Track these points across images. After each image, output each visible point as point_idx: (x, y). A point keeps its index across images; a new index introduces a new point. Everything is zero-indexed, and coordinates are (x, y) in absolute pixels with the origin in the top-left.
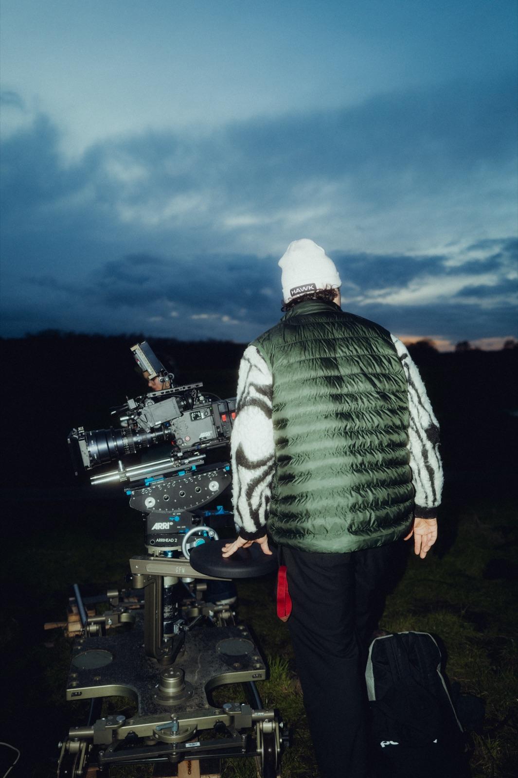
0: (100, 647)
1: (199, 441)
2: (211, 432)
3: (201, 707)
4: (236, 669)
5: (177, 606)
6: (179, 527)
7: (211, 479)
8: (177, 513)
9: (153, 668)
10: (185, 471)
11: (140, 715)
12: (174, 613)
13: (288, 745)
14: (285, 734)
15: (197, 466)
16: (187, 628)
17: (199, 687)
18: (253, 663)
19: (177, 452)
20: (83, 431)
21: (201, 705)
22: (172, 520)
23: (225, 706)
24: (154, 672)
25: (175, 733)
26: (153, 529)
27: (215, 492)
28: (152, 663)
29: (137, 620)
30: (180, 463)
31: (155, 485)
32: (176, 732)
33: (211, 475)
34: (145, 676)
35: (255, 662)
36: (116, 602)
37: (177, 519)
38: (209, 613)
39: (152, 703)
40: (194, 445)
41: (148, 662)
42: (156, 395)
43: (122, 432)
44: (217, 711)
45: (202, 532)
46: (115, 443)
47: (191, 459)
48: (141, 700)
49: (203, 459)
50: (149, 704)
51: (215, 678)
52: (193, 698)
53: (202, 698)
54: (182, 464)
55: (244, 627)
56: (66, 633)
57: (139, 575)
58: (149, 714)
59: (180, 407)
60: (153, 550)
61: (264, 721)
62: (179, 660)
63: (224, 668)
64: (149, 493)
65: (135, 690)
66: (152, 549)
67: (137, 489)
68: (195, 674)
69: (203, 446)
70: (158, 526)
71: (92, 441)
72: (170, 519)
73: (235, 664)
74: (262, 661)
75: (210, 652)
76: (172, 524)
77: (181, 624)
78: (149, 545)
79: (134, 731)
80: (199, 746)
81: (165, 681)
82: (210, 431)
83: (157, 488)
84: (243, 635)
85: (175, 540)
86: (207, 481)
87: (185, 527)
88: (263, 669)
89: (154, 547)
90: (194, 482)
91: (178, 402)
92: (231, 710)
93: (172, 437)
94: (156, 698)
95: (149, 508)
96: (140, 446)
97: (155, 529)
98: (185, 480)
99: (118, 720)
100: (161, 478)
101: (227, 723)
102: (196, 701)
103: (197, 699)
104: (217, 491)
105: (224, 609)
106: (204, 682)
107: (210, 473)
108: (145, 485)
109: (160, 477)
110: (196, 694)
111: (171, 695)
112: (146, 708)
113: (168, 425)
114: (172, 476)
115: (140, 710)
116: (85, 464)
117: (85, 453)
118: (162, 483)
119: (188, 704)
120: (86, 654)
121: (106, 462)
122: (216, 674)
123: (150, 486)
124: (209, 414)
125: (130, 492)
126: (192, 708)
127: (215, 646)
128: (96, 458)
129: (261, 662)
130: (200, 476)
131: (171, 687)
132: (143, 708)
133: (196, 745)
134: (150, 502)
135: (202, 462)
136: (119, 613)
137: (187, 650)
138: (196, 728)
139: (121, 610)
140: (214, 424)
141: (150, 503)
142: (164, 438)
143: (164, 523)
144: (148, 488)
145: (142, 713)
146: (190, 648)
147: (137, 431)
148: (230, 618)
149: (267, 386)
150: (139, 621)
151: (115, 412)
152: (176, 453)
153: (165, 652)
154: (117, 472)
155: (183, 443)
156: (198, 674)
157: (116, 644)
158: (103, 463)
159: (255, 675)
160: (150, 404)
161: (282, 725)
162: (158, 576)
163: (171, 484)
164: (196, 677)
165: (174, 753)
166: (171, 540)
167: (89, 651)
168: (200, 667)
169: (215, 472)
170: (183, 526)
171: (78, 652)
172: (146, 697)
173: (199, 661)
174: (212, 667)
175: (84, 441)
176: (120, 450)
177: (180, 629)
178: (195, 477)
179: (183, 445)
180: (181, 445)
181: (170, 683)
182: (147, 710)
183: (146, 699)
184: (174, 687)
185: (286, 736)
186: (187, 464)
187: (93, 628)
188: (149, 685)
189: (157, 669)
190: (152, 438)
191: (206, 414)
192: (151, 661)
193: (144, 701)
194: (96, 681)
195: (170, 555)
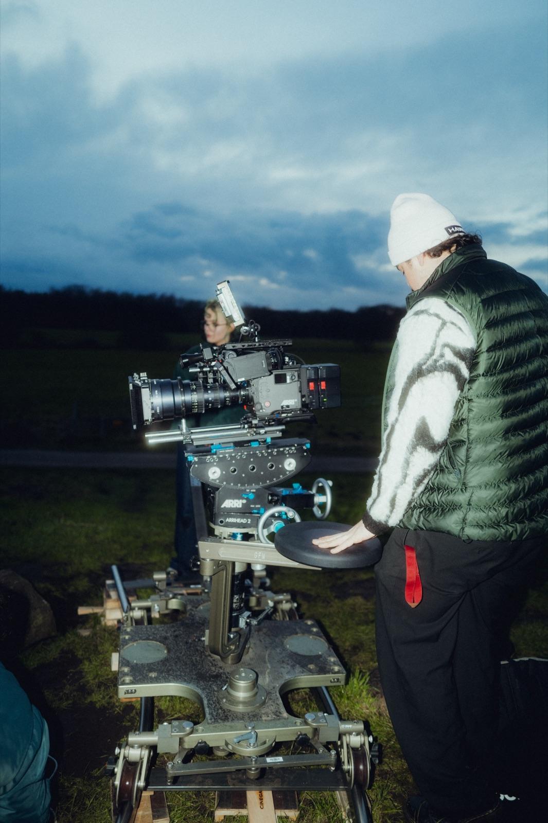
0: (151, 638)
1: (280, 409)
2: (296, 400)
3: (278, 716)
4: (311, 672)
5: (243, 597)
6: (252, 506)
7: (288, 456)
8: (251, 490)
9: (215, 666)
10: (259, 442)
11: (210, 721)
12: (240, 604)
13: (377, 761)
14: (374, 750)
15: (272, 439)
16: (254, 622)
17: (272, 691)
18: (330, 666)
19: (253, 419)
20: (146, 378)
21: (278, 714)
22: (245, 497)
23: (307, 716)
24: (217, 671)
25: (252, 745)
26: (222, 506)
27: (290, 471)
28: (214, 660)
29: (189, 607)
30: (255, 432)
31: (222, 453)
32: (254, 744)
33: (288, 450)
34: (208, 674)
35: (332, 664)
36: (162, 586)
37: (251, 496)
38: (268, 603)
39: (221, 708)
40: (273, 413)
41: (209, 658)
42: (237, 348)
43: (192, 385)
44: (299, 721)
45: (280, 513)
46: (183, 398)
47: (267, 429)
48: (208, 704)
49: (282, 431)
50: (218, 709)
51: (290, 681)
52: (268, 704)
53: (277, 704)
54: (257, 434)
55: (313, 622)
56: (104, 620)
57: (208, 560)
58: (219, 721)
59: (268, 364)
60: (221, 531)
61: (351, 734)
62: (246, 658)
63: (298, 669)
64: (214, 461)
65: (199, 691)
66: (219, 530)
67: (201, 456)
68: (265, 675)
69: (284, 415)
70: (229, 504)
71: (156, 391)
72: (243, 496)
73: (309, 666)
74: (339, 663)
75: (278, 650)
76: (244, 501)
77: (248, 617)
78: (217, 525)
79: (204, 740)
80: (282, 762)
81: (234, 683)
82: (294, 399)
83: (225, 457)
84: (313, 631)
85: (248, 521)
86: (282, 456)
87: (259, 506)
88: (342, 673)
89: (222, 528)
90: (268, 456)
91: (267, 359)
92: (314, 721)
93: (249, 401)
94: (225, 702)
95: (213, 480)
96: (210, 405)
97: (225, 507)
98: (257, 452)
99: (185, 726)
100: (230, 447)
101: (310, 736)
102: (270, 708)
103: (272, 705)
104: (292, 470)
105: (284, 600)
106: (278, 685)
107: (287, 449)
108: (211, 452)
109: (229, 445)
110: (270, 699)
111: (241, 699)
112: (215, 714)
113: (246, 385)
114: (244, 446)
115: (208, 716)
116: (146, 418)
117: (147, 404)
118: (232, 453)
119: (263, 712)
120: (135, 644)
121: (167, 419)
122: (290, 677)
123: (215, 454)
124: (296, 379)
125: (192, 458)
126: (268, 716)
127: (283, 643)
128: (158, 411)
129: (339, 665)
130: (275, 450)
131: (242, 691)
132: (211, 714)
133: (279, 761)
134: (214, 472)
135: (279, 434)
136: (168, 598)
137: (251, 646)
138: (275, 741)
139: (168, 596)
140: (300, 392)
141: (214, 474)
142: (238, 400)
143: (236, 501)
144: (215, 456)
145: (211, 719)
146: (255, 644)
147: (209, 387)
148: (291, 609)
149: (468, 350)
150: (191, 609)
151: (187, 360)
152: (250, 419)
153: (230, 650)
154: (179, 432)
155: (262, 409)
156: (269, 677)
157: (169, 635)
158: (165, 420)
159: (334, 679)
160: (231, 356)
161: (371, 739)
162: (228, 561)
163: (241, 455)
164: (267, 679)
165: (253, 769)
166: (244, 521)
167: (139, 641)
168: (270, 667)
169: (293, 448)
170: (258, 505)
171: (126, 642)
172: (213, 701)
173: (267, 660)
174: (284, 668)
175: (148, 389)
176: (189, 407)
177: (247, 623)
178: (270, 451)
179: (261, 411)
180: (259, 410)
181: (239, 686)
182: (216, 716)
183: (213, 703)
184: (244, 692)
185: (375, 751)
186: (263, 434)
187: (137, 614)
188: (213, 686)
189: (221, 668)
190: (225, 398)
191: (294, 377)
192: (212, 657)
193: (211, 705)
194: (151, 678)
195: (239, 537)
